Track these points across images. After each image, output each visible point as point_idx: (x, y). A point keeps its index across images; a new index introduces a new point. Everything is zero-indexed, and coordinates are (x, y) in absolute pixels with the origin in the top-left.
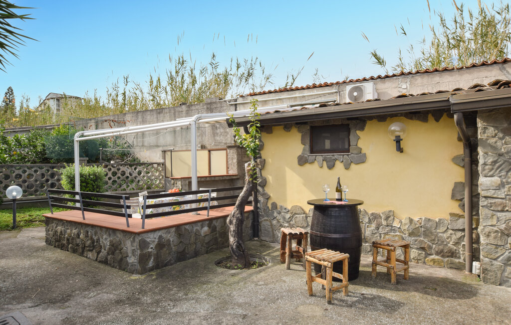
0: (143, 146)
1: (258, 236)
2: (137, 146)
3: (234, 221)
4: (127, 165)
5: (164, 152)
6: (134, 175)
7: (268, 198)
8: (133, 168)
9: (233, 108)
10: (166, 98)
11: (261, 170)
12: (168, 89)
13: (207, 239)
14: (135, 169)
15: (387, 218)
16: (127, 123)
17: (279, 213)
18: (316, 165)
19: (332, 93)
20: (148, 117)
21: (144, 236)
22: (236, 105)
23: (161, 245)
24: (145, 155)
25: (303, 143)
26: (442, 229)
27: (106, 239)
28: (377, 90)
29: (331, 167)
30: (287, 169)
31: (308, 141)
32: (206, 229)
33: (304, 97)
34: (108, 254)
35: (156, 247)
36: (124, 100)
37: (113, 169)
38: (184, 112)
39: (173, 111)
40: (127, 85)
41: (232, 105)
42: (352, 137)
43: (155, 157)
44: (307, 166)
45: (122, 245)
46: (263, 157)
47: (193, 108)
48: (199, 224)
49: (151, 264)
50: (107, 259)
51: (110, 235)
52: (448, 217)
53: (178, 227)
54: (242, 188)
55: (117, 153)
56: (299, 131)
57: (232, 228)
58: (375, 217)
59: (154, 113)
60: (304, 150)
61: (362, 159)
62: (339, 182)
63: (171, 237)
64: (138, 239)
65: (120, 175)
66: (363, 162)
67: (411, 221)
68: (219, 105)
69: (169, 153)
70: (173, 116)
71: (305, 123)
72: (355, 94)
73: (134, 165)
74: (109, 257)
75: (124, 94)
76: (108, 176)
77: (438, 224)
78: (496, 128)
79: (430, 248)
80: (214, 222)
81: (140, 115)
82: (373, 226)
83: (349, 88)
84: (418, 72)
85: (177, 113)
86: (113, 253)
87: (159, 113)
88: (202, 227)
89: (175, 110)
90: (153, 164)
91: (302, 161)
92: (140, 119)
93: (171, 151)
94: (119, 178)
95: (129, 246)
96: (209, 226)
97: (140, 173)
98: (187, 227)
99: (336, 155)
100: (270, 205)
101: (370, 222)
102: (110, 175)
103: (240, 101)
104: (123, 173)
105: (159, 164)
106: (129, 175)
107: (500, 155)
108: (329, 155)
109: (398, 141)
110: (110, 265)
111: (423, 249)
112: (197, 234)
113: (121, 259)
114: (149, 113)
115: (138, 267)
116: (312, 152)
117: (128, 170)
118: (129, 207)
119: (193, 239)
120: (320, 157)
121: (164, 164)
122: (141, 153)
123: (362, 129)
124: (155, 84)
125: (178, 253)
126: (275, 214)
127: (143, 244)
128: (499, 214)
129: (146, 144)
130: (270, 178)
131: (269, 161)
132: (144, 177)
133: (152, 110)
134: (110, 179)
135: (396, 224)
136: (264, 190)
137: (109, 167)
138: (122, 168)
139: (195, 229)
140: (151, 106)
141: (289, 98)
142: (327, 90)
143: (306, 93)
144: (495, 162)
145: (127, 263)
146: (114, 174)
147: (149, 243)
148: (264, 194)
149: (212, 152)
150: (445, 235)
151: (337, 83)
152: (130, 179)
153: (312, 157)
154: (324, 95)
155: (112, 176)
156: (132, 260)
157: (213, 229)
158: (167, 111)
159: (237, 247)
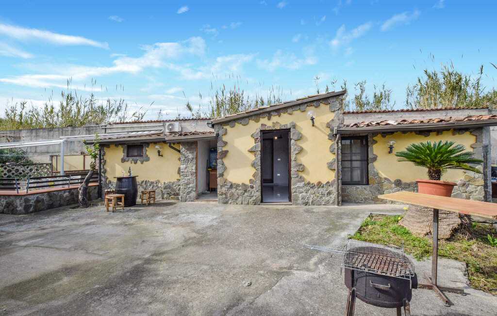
0: (36, 152)
1: (101, 197)
2: (31, 152)
3: (82, 189)
4: (21, 165)
5: (52, 156)
6: (26, 172)
7: (107, 179)
8: (26, 167)
9: (104, 131)
10: (58, 120)
11: (103, 165)
12: (60, 114)
13: (67, 199)
14: (28, 168)
15: (156, 183)
16: (22, 138)
17: (112, 185)
18: (129, 162)
19: (160, 126)
20: (41, 133)
21: (28, 197)
22: (106, 129)
23: (38, 201)
24: (36, 159)
25: (124, 152)
26: (174, 185)
27: (3, 201)
28: (181, 126)
29: (136, 163)
30: (116, 164)
31: (126, 151)
32: (67, 194)
33: (146, 127)
34: (4, 208)
35: (35, 202)
36: (21, 120)
37: (8, 168)
38: (70, 131)
39: (61, 130)
40: (23, 109)
41: (103, 128)
42: (144, 150)
43: (46, 159)
44: (126, 163)
45: (14, 202)
46: (105, 159)
47: (76, 129)
48: (63, 191)
49: (31, 209)
50: (3, 211)
51: (6, 199)
52: (176, 181)
53: (49, 193)
54: (87, 174)
55: (12, 157)
56: (122, 147)
57: (81, 192)
58: (152, 183)
59: (46, 131)
60: (124, 155)
61: (148, 159)
62: (130, 169)
63: (45, 197)
64: (23, 198)
65: (14, 172)
66: (148, 161)
67: (165, 183)
68: (94, 128)
69: (56, 157)
70: (61, 134)
71: (125, 144)
72: (170, 127)
73: (27, 165)
74: (5, 210)
75: (21, 116)
76: (4, 173)
77: (173, 184)
78: (185, 148)
79: (171, 193)
80: (73, 191)
81: (34, 132)
82: (151, 187)
83: (167, 124)
84: (199, 119)
85: (64, 132)
86: (8, 207)
87: (50, 131)
88: (65, 193)
89: (62, 129)
90: (42, 164)
91: (123, 161)
92: (34, 134)
93: (57, 156)
94: (13, 174)
95: (18, 202)
96: (69, 192)
97: (31, 170)
98: (55, 193)
99: (137, 158)
100: (107, 182)
101: (150, 185)
102: (5, 172)
103: (108, 126)
104: (17, 170)
105: (47, 164)
106: (22, 172)
107: (186, 157)
108: (135, 158)
109: (159, 152)
110: (6, 213)
111: (168, 194)
112: (61, 196)
113: (13, 209)
114: (42, 130)
115: (24, 211)
116: (128, 156)
117: (21, 169)
118: (19, 184)
119: (58, 199)
120: (131, 159)
121: (51, 164)
122: (34, 158)
123: (148, 147)
124: (49, 110)
125: (49, 205)
126: (110, 186)
127: (27, 201)
128: (186, 178)
129: (38, 151)
130: (108, 169)
131: (108, 161)
132: (34, 173)
133: (45, 129)
134: (5, 174)
135: (159, 185)
136: (105, 175)
137: (4, 167)
138: (16, 168)
139: (60, 194)
140: (45, 125)
141: (138, 127)
142: (158, 124)
143: (147, 125)
144: (184, 160)
145: (17, 211)
146: (9, 171)
147: (30, 200)
148: (104, 177)
149: (86, 156)
150: (175, 188)
151: (163, 121)
152: (22, 174)
153: (127, 159)
154: (156, 126)
155: (7, 173)
156: (19, 208)
157: (72, 194)
158: (57, 129)
159: (83, 200)
